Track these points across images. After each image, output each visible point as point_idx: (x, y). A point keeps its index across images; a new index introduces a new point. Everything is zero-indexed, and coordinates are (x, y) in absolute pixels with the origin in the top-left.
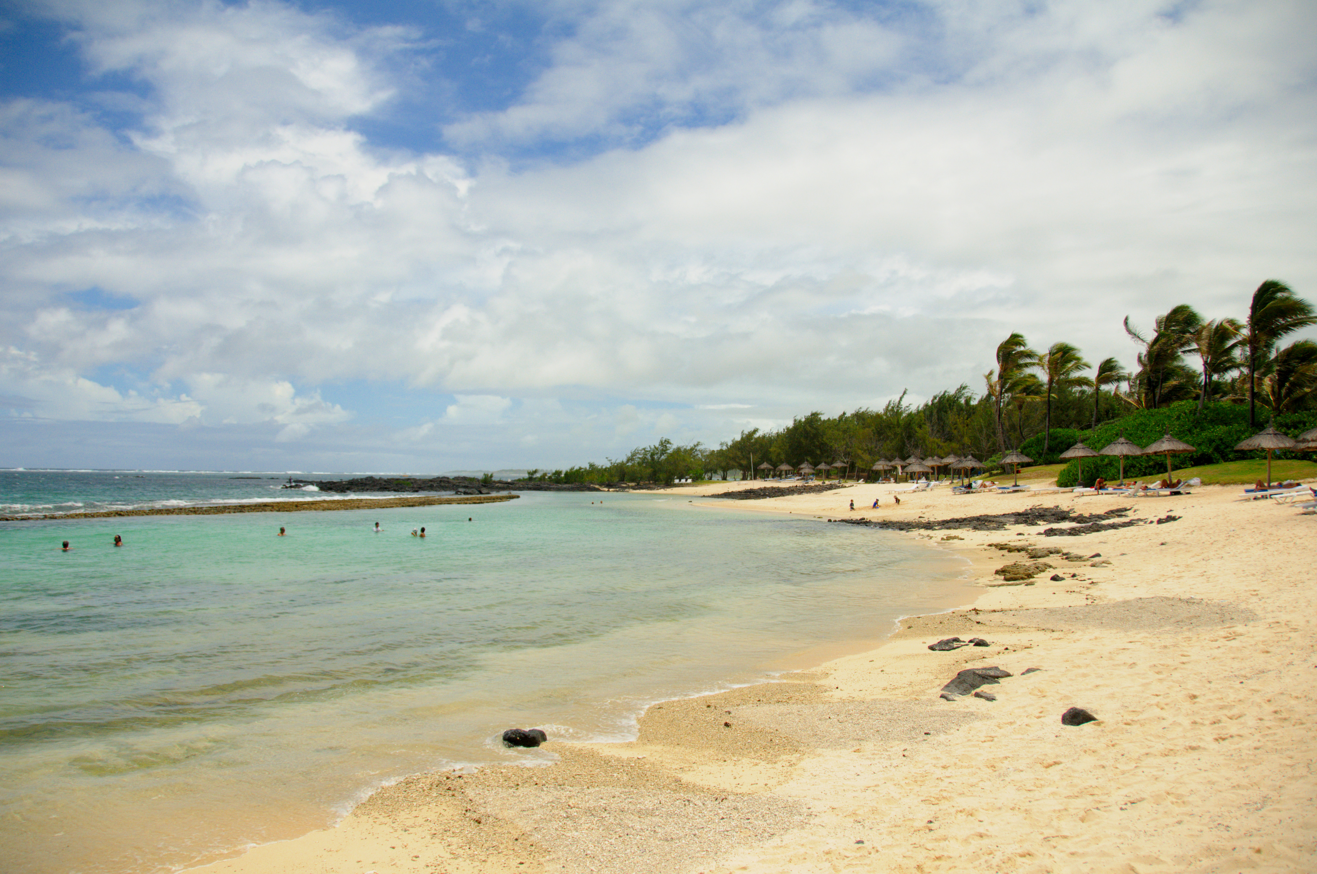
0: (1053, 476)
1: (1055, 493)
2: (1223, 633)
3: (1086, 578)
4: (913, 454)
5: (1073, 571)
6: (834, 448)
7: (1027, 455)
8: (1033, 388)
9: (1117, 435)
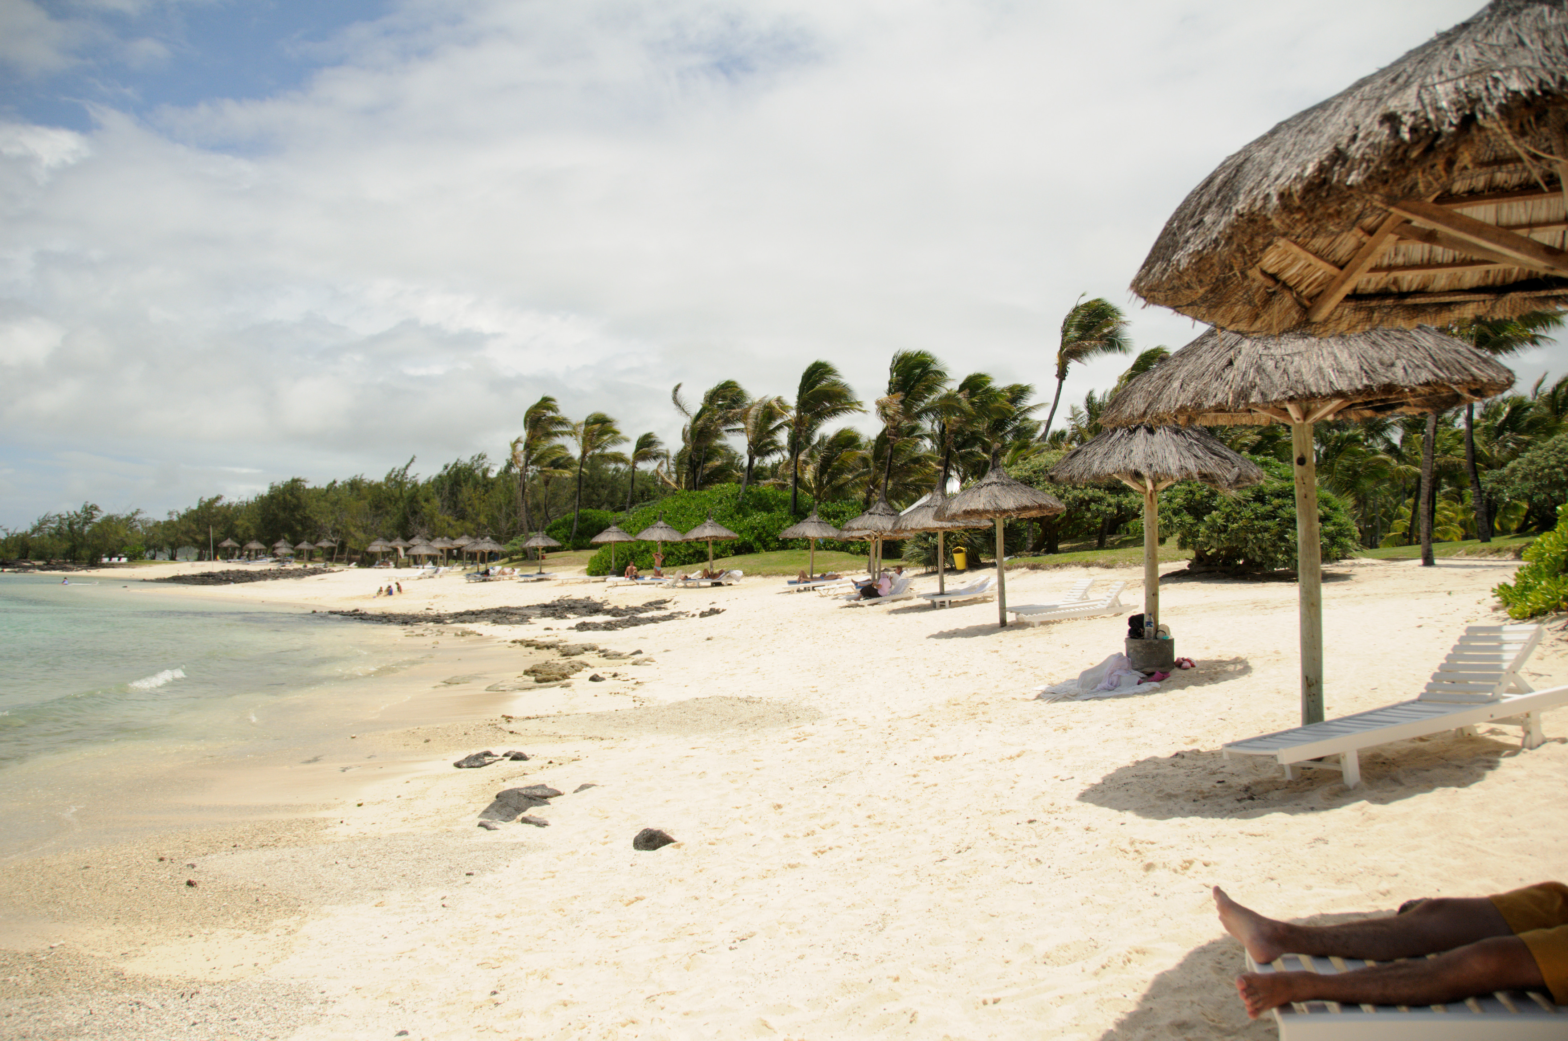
0: (583, 564)
1: (585, 582)
2: (792, 734)
3: (629, 677)
4: (418, 533)
5: (613, 671)
6: (319, 524)
7: (554, 538)
8: (561, 461)
9: (655, 518)
